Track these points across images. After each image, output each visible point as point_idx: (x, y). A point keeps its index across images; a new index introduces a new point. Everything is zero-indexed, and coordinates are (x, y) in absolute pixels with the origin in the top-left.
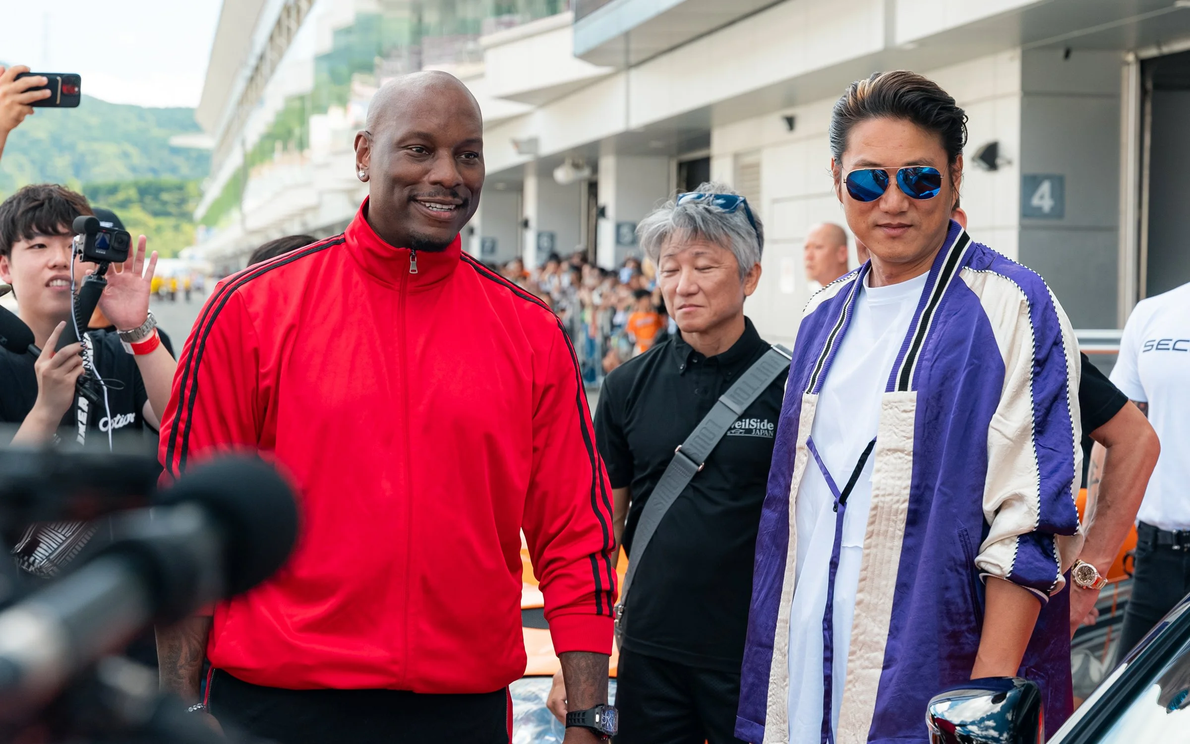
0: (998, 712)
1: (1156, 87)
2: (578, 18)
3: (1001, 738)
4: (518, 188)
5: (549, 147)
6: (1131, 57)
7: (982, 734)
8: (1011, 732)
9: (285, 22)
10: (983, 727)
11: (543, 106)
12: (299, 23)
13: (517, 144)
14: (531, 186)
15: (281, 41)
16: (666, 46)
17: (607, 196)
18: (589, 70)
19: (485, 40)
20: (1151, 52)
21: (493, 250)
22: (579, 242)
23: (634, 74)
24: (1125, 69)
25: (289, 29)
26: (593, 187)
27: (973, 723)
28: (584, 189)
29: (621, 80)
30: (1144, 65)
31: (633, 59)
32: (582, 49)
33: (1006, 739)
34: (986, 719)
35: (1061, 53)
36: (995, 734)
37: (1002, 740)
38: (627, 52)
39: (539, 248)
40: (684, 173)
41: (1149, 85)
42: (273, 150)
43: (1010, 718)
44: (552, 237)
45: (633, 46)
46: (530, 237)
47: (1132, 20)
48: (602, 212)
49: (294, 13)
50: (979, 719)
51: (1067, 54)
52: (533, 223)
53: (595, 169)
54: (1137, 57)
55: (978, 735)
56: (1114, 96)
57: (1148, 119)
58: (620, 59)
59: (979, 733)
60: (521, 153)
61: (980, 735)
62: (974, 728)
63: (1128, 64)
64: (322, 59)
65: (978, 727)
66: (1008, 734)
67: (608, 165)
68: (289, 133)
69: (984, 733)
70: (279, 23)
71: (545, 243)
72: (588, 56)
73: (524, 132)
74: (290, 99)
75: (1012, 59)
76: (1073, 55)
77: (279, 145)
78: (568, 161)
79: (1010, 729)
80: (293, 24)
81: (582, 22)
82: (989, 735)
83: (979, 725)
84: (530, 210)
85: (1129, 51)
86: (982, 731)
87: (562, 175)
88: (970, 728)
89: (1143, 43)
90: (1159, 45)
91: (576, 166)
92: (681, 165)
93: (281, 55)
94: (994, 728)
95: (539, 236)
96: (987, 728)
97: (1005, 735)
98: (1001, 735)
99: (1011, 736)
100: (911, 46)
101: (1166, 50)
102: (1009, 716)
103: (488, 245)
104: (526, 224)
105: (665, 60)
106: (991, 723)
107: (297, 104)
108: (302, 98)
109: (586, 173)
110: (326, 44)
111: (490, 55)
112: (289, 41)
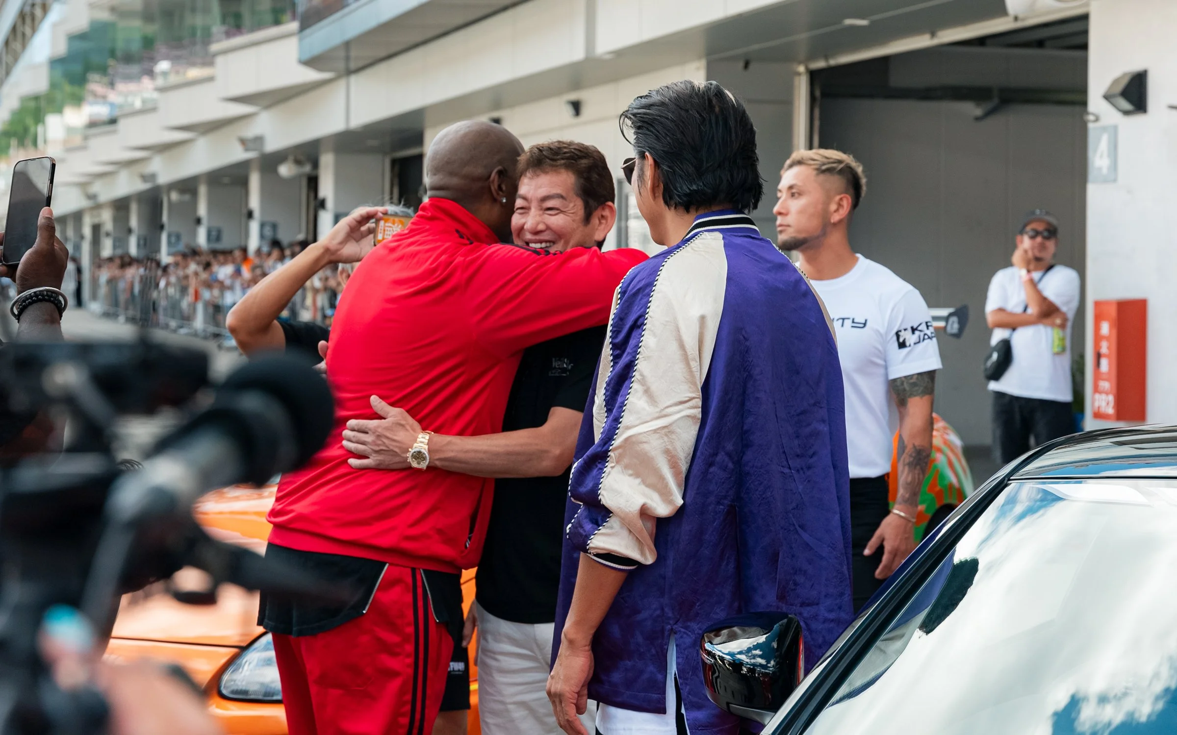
0: (764, 642)
1: (824, 95)
2: (303, 28)
3: (769, 665)
4: (243, 183)
5: (272, 145)
6: (801, 69)
7: (750, 662)
8: (778, 660)
9: (20, 29)
10: (751, 656)
11: (268, 107)
12: (34, 30)
13: (243, 142)
14: (255, 181)
15: (17, 45)
16: (383, 53)
17: (326, 189)
18: (311, 75)
19: (214, 47)
20: (820, 64)
21: (218, 238)
22: (300, 232)
23: (353, 79)
24: (797, 79)
25: (24, 35)
26: (313, 182)
27: (740, 653)
28: (304, 183)
29: (342, 83)
30: (814, 76)
31: (353, 65)
32: (307, 56)
33: (773, 666)
34: (752, 649)
35: (741, 64)
36: (763, 662)
37: (770, 667)
38: (347, 58)
39: (262, 236)
40: (397, 168)
41: (818, 93)
42: (8, 147)
43: (775, 646)
44: (274, 227)
45: (353, 53)
46: (254, 227)
47: (803, 37)
48: (322, 204)
49: (28, 21)
50: (746, 649)
51: (747, 65)
52: (257, 214)
53: (316, 165)
54: (807, 69)
55: (747, 662)
56: (787, 103)
57: (817, 123)
58: (341, 65)
59: (748, 660)
60: (247, 150)
61: (749, 663)
62: (743, 657)
63: (799, 74)
64: (55, 62)
65: (746, 655)
66: (774, 661)
67: (327, 161)
68: (26, 130)
69: (753, 661)
70: (14, 29)
71: (268, 232)
72: (311, 62)
73: (251, 131)
74: (25, 99)
75: (698, 69)
76: (752, 66)
77: (14, 142)
78: (291, 158)
79: (776, 657)
80: (28, 30)
81: (308, 31)
82: (757, 663)
83: (747, 654)
84: (254, 202)
85: (800, 63)
86: (750, 659)
87: (285, 170)
88: (739, 656)
89: (812, 57)
90: (826, 58)
91: (298, 162)
92: (394, 162)
93: (16, 59)
94: (760, 656)
95: (262, 226)
96: (754, 657)
97: (772, 663)
98: (768, 662)
99: (777, 663)
100: (608, 57)
101: (833, 62)
102: (775, 645)
103: (214, 233)
104: (250, 215)
105: (383, 67)
106: (758, 652)
107: (32, 104)
108: (36, 98)
109: (307, 169)
110: (62, 48)
111: (220, 60)
112: (24, 46)
